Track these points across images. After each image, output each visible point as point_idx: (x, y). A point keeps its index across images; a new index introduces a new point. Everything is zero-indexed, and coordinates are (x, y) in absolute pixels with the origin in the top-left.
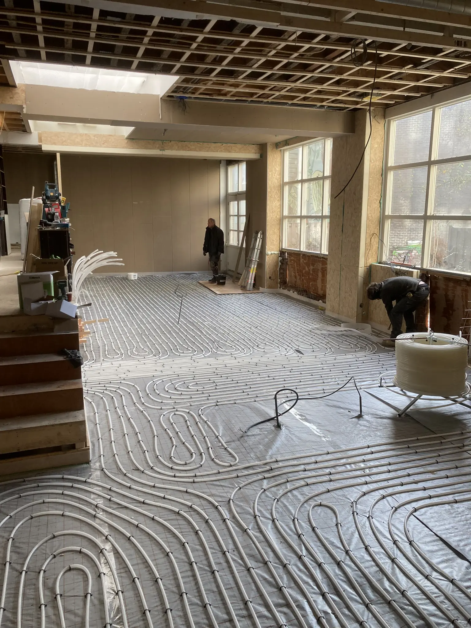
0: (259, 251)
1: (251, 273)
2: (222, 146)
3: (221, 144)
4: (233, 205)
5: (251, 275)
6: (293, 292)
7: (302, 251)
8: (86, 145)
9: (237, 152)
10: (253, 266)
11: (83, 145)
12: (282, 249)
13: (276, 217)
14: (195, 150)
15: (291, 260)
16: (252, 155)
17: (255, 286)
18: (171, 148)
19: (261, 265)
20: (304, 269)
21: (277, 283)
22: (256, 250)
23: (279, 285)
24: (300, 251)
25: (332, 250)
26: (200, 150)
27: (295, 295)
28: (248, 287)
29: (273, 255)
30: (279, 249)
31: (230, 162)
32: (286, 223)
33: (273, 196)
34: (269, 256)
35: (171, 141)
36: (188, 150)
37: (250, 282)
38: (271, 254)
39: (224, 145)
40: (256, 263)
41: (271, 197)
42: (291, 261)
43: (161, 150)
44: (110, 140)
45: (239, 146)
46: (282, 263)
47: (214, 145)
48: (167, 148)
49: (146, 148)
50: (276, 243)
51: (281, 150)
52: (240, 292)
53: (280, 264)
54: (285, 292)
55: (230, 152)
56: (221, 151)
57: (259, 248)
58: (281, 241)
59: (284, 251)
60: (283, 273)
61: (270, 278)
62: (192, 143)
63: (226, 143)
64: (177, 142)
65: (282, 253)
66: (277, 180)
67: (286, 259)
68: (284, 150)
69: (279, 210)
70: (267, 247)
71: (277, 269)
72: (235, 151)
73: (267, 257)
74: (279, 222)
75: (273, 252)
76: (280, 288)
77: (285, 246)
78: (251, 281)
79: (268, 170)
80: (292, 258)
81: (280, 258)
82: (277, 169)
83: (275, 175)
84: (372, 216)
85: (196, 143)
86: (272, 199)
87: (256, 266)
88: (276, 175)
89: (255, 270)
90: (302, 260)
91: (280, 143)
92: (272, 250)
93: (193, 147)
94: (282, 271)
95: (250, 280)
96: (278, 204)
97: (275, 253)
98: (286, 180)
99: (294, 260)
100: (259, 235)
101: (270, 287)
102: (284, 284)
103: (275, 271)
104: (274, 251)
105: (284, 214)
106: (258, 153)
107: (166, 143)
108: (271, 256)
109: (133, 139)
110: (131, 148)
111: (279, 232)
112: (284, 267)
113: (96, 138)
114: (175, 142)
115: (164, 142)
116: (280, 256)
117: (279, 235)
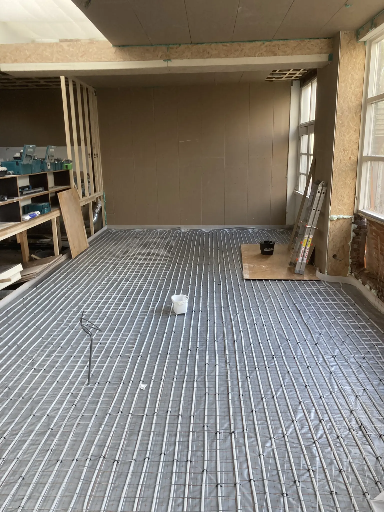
0: (318, 213)
1: (303, 247)
2: (263, 47)
3: (259, 43)
4: (304, 141)
5: (302, 250)
9: (288, 55)
10: (306, 236)
12: (358, 211)
13: (350, 158)
14: (218, 56)
15: (373, 231)
16: (315, 57)
18: (181, 57)
19: (320, 235)
21: (347, 265)
22: (313, 212)
23: (350, 268)
26: (227, 56)
28: (297, 268)
29: (341, 221)
30: (352, 211)
32: (366, 169)
33: (346, 124)
34: (334, 222)
35: (180, 45)
36: (207, 58)
37: (300, 261)
38: (338, 219)
39: (267, 43)
40: (313, 232)
41: (342, 125)
42: (372, 233)
43: (165, 61)
45: (292, 43)
46: (357, 234)
47: (248, 45)
48: (174, 56)
50: (348, 200)
51: (365, 42)
52: (283, 274)
53: (353, 234)
54: (358, 284)
55: (275, 55)
56: (261, 55)
57: (319, 208)
58: (356, 197)
59: (361, 215)
60: (358, 250)
61: (334, 256)
62: (213, 45)
63: (270, 41)
64: (190, 46)
65: (358, 218)
66: (356, 95)
67: (364, 227)
68: (371, 41)
69: (356, 147)
70: (331, 208)
71: (347, 242)
72: (285, 52)
73: (330, 224)
74: (355, 167)
75: (341, 216)
76: (350, 274)
77: (364, 208)
78: (302, 259)
79: (340, 79)
80: (374, 228)
82: (357, 77)
83: (351, 88)
85: (220, 45)
86: (344, 129)
87: (311, 237)
88: (353, 86)
89: (310, 243)
91: (361, 27)
92: (340, 212)
93: (214, 52)
94: (356, 246)
95: (300, 258)
96: (354, 138)
97: (346, 217)
98: (373, 93)
99: (376, 232)
100: (320, 187)
101: (334, 272)
102: (358, 268)
103: (343, 247)
104: (343, 214)
105: (365, 154)
106: (325, 53)
107: (172, 48)
108: (338, 223)
109: (123, 46)
110: (121, 60)
111: (354, 183)
112: (359, 240)
113: (71, 49)
114: (186, 46)
115: (171, 46)
116: (354, 223)
117: (353, 189)
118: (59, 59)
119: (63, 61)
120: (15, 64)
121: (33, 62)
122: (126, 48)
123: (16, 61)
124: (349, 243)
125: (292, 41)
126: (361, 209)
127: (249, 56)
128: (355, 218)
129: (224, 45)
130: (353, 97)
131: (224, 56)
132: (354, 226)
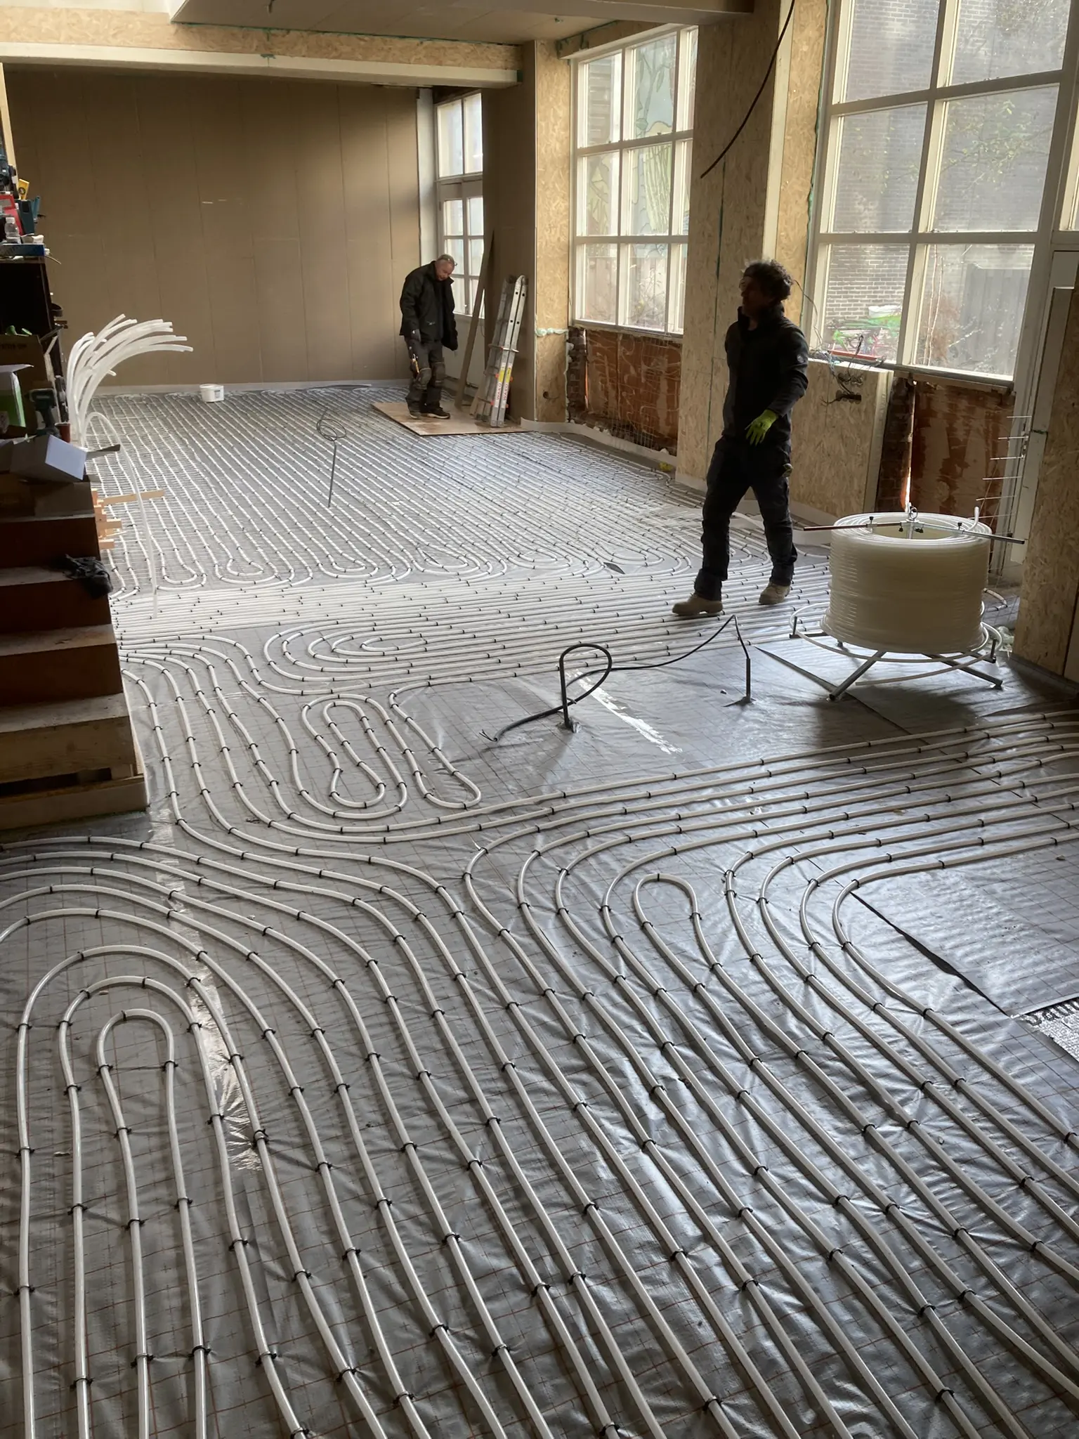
0: (518, 326)
1: (500, 382)
2: (420, 48)
3: (417, 41)
4: (452, 209)
5: (499, 387)
6: (601, 430)
7: (622, 328)
8: (69, 40)
9: (458, 65)
10: (503, 365)
11: (62, 39)
12: (574, 321)
13: (559, 239)
14: (350, 57)
15: (595, 350)
16: (496, 73)
17: (512, 414)
18: (290, 51)
19: (523, 363)
20: (627, 371)
21: (563, 408)
22: (511, 325)
23: (567, 413)
24: (616, 327)
25: (692, 322)
26: (365, 58)
27: (605, 437)
28: (494, 417)
29: (552, 338)
30: (565, 321)
31: (444, 94)
32: (582, 254)
33: (551, 186)
34: (542, 340)
35: (288, 31)
36: (333, 57)
37: (496, 406)
38: (548, 334)
39: (427, 43)
40: (512, 357)
41: (545, 188)
42: (594, 354)
43: (264, 56)
44: (131, 26)
45: (464, 47)
46: (574, 359)
47: (400, 43)
48: (277, 50)
49: (227, 50)
50: (559, 305)
51: (569, 60)
52: (475, 429)
53: (568, 359)
54: (583, 430)
55: (440, 64)
56: (419, 61)
57: (519, 319)
58: (570, 300)
59: (578, 326)
60: (577, 383)
61: (545, 395)
62: (343, 37)
63: (431, 39)
64: (305, 34)
65: (574, 331)
66: (562, 142)
67: (583, 347)
68: (577, 61)
69: (565, 222)
70: (537, 317)
71: (561, 372)
72: (455, 60)
73: (537, 342)
74: (566, 253)
75: (551, 330)
76: (569, 420)
77: (582, 314)
78: (500, 402)
79: (538, 116)
80: (598, 345)
81: (568, 344)
82: (561, 113)
83: (554, 130)
84: (788, 235)
85: (353, 38)
86: (548, 193)
87: (510, 366)
88: (556, 127)
89: (509, 375)
90: (620, 350)
91: (565, 39)
92: (550, 323)
93: (346, 49)
94: (573, 378)
95: (497, 401)
96: (562, 209)
97: (558, 331)
98: (583, 142)
99: (600, 350)
100: (518, 285)
101: (546, 418)
102: (578, 409)
103: (556, 379)
104: (554, 327)
105: (578, 234)
106: (512, 69)
107: (274, 35)
108: (547, 340)
109: (190, 23)
110: (185, 47)
111: (566, 278)
112: (578, 368)
113: (95, 22)
114: (298, 33)
115: (273, 32)
116: (569, 341)
117: (566, 288)
122: (194, 28)
124: (565, 373)
125: (464, 44)
126: (577, 318)
127: (400, 62)
128: (570, 334)
129: (361, 39)
130: (558, 146)
131: (360, 57)
132: (569, 346)
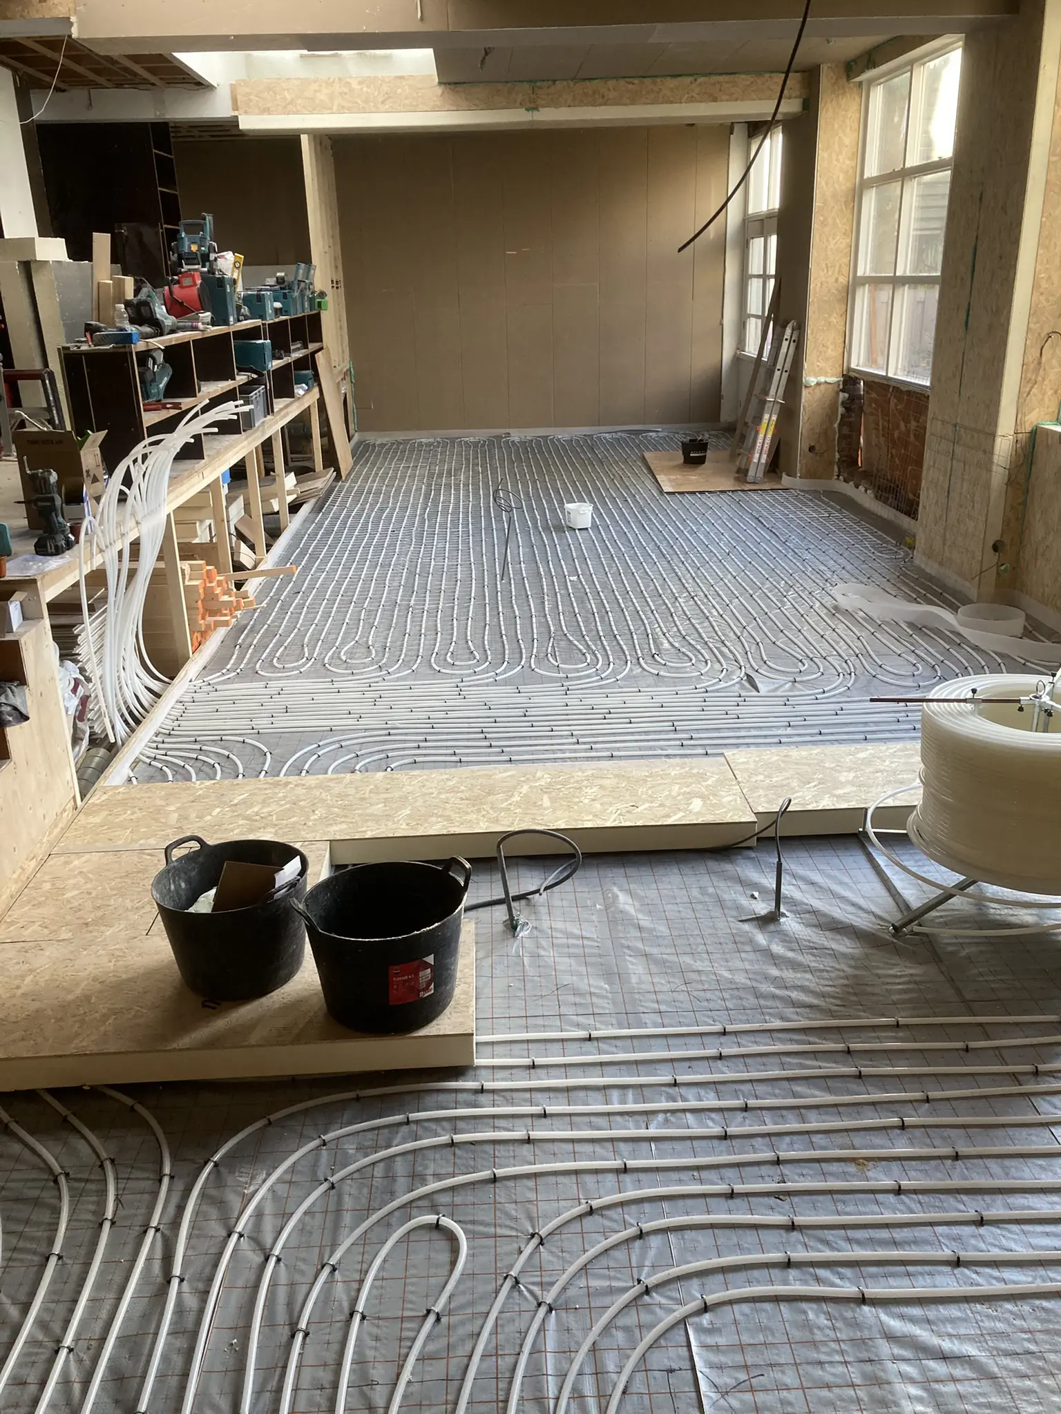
0: (785, 375)
1: (761, 436)
2: (694, 85)
3: (691, 79)
5: (760, 440)
6: (866, 491)
7: (891, 379)
8: (342, 110)
9: (736, 100)
10: (766, 416)
11: (335, 108)
12: (849, 369)
13: (837, 280)
15: (871, 401)
17: (775, 466)
18: (554, 103)
19: (789, 413)
20: (898, 427)
21: (831, 463)
22: (777, 373)
23: (836, 469)
24: (886, 378)
26: (633, 102)
27: (864, 496)
28: (751, 473)
30: (839, 370)
31: (757, 128)
32: (863, 297)
33: (830, 221)
34: (810, 390)
35: (554, 81)
36: (600, 105)
37: (755, 460)
38: (818, 384)
39: (701, 80)
40: (777, 408)
41: (823, 224)
42: (870, 405)
43: (528, 110)
44: (399, 91)
46: (848, 409)
47: (671, 83)
48: (543, 102)
49: (490, 106)
50: (833, 352)
51: (860, 83)
52: (727, 484)
53: (841, 410)
54: (848, 489)
55: (715, 100)
56: (691, 100)
57: (788, 366)
58: (846, 346)
59: (853, 374)
60: (850, 436)
61: (811, 449)
62: (611, 83)
63: (705, 75)
64: (571, 83)
65: (850, 380)
66: (846, 173)
67: (860, 397)
68: (871, 82)
69: (846, 260)
70: (806, 365)
71: (832, 424)
72: (732, 95)
73: (805, 392)
74: (845, 295)
75: (822, 379)
76: (838, 476)
77: (859, 362)
78: (760, 456)
79: (820, 146)
80: (874, 395)
81: (841, 395)
82: (847, 141)
83: (838, 160)
85: (622, 82)
86: (827, 229)
87: (774, 418)
88: (841, 158)
89: (772, 428)
90: (893, 401)
91: (855, 61)
92: (822, 372)
93: (612, 95)
94: (846, 430)
95: (757, 455)
96: (843, 246)
97: (829, 380)
98: (872, 170)
99: (875, 401)
100: (788, 331)
101: (810, 474)
102: (849, 466)
103: (826, 433)
104: (826, 375)
105: (860, 273)
106: (796, 97)
107: (540, 88)
108: (817, 391)
109: (456, 83)
110: (452, 108)
111: (843, 323)
112: (851, 419)
113: (365, 89)
114: (565, 83)
115: (539, 84)
116: (843, 391)
117: (842, 332)
118: (343, 107)
119: (350, 111)
120: (266, 117)
121: (297, 113)
122: (460, 88)
123: (267, 111)
124: (836, 425)
125: (743, 76)
126: (853, 366)
127: (672, 102)
128: (845, 382)
129: (629, 83)
130: (842, 177)
131: (628, 101)
132: (843, 396)
